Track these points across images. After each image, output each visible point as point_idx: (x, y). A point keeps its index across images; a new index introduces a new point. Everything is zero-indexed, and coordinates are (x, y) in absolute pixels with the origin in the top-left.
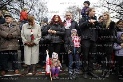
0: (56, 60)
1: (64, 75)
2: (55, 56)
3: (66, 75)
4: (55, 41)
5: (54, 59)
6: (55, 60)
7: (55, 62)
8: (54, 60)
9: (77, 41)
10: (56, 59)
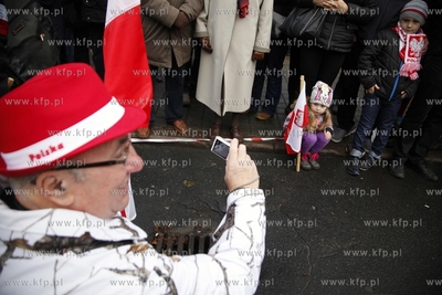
0: (322, 110)
1: (333, 154)
2: (322, 95)
3: (337, 156)
4: (333, 43)
5: (316, 104)
6: (319, 108)
7: (316, 117)
8: (314, 107)
9: (417, 55)
10: (323, 106)
